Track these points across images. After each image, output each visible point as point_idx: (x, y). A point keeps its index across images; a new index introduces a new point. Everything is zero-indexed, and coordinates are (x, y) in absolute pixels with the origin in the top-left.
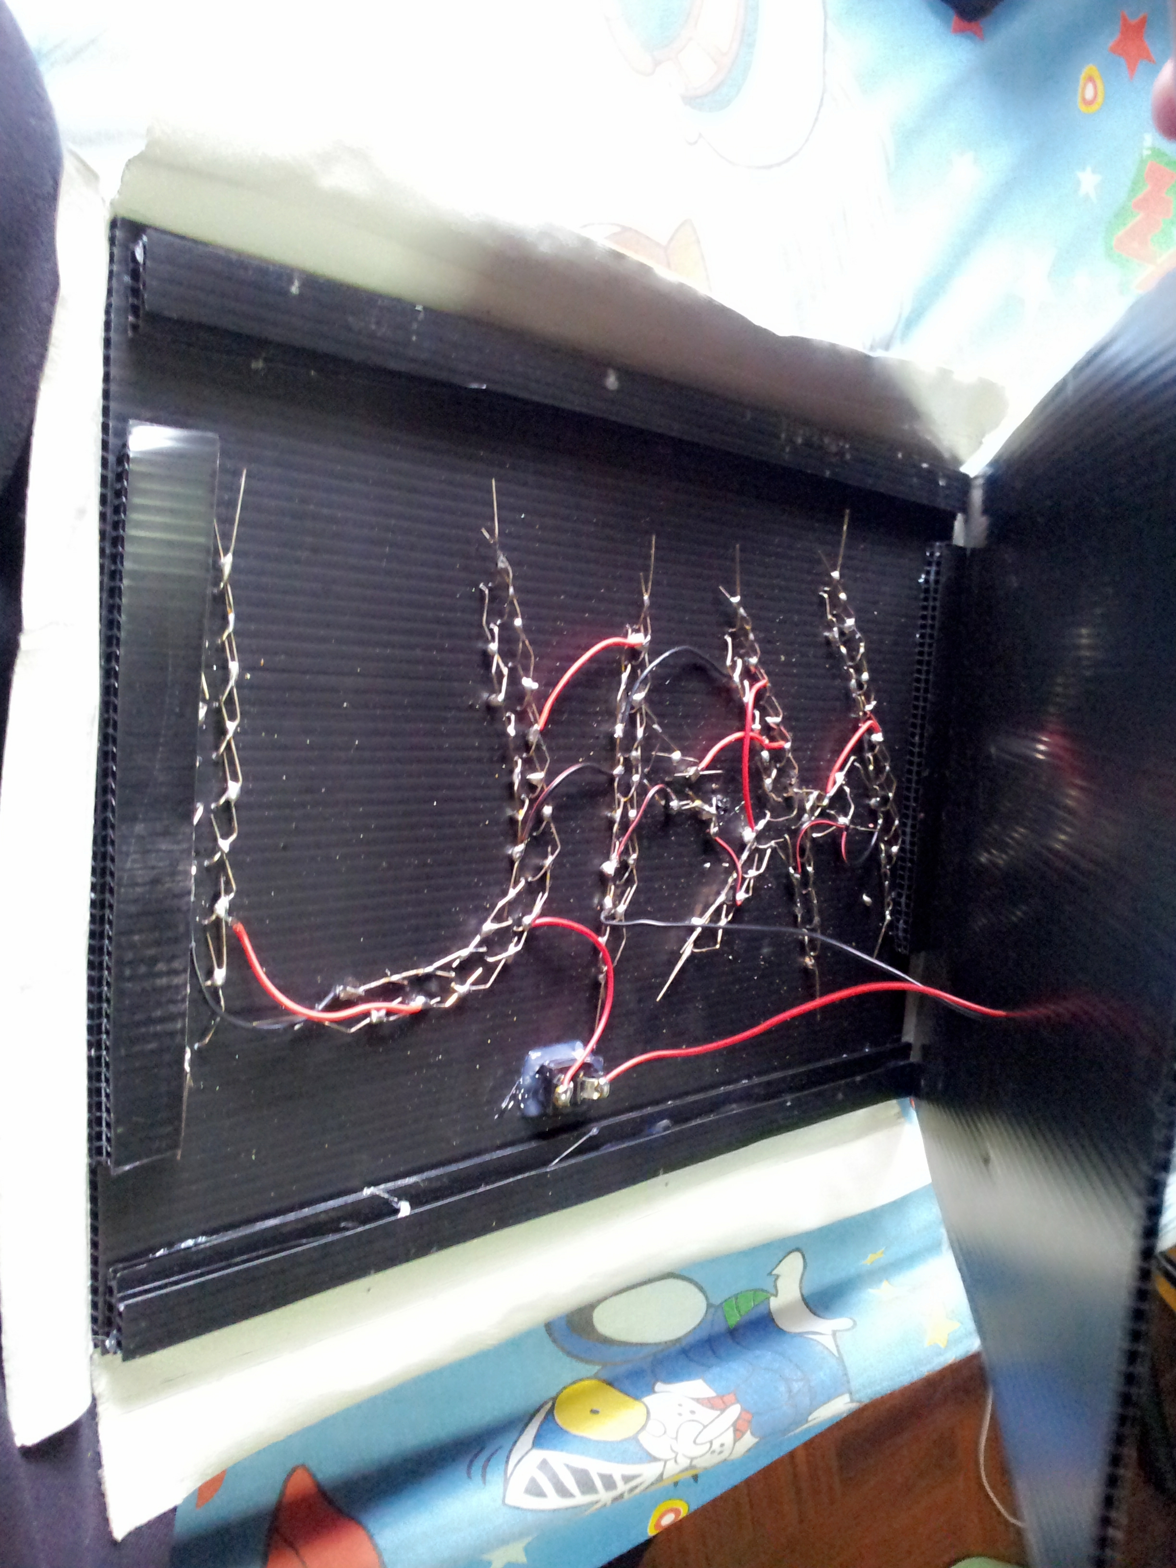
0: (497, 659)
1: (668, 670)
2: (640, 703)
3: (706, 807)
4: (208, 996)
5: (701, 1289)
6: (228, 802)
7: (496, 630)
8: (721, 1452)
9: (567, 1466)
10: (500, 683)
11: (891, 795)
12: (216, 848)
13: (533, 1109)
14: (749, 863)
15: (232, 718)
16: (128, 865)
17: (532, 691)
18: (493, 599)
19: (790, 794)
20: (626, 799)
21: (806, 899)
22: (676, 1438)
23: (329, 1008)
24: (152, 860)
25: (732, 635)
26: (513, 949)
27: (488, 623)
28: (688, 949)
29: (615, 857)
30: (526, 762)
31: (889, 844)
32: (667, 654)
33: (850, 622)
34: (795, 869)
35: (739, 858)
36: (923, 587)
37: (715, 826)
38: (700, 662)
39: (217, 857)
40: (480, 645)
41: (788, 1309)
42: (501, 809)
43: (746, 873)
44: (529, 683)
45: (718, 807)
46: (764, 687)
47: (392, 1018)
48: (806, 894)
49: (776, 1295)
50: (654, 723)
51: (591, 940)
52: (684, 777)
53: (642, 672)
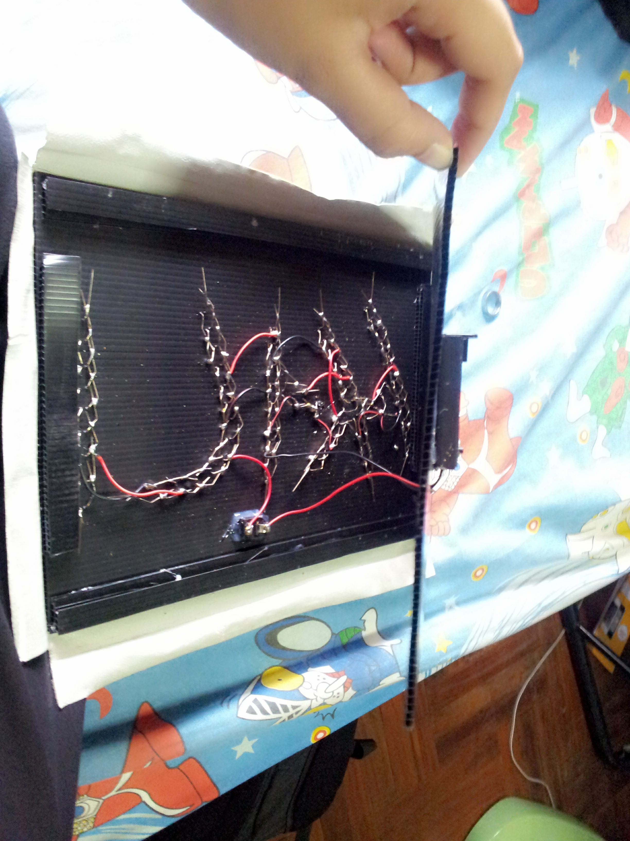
0: (209, 344)
1: (290, 347)
2: (278, 361)
3: (313, 406)
4: (88, 486)
5: (328, 626)
6: (93, 406)
7: (208, 331)
8: (338, 697)
9: (266, 701)
10: (211, 354)
11: (405, 400)
12: (88, 425)
13: (237, 538)
14: (335, 431)
15: (93, 371)
16: (52, 432)
17: (226, 357)
18: (206, 318)
19: (354, 400)
20: (273, 403)
21: (365, 448)
22: (316, 690)
23: (141, 492)
24: (62, 429)
25: (321, 330)
26: (224, 468)
27: (204, 328)
28: (307, 469)
29: (269, 428)
30: (225, 388)
31: (406, 422)
32: (288, 339)
33: (379, 322)
34: (359, 434)
35: (330, 429)
36: (416, 305)
37: (317, 415)
38: (305, 342)
39: (89, 429)
40: (202, 338)
41: (371, 636)
42: (215, 408)
43: (335, 435)
44: (224, 354)
45: (318, 406)
46: (338, 352)
47: (170, 497)
48: (365, 445)
49: (365, 629)
50: (285, 370)
51: (260, 465)
52: (301, 393)
53: (278, 347)
